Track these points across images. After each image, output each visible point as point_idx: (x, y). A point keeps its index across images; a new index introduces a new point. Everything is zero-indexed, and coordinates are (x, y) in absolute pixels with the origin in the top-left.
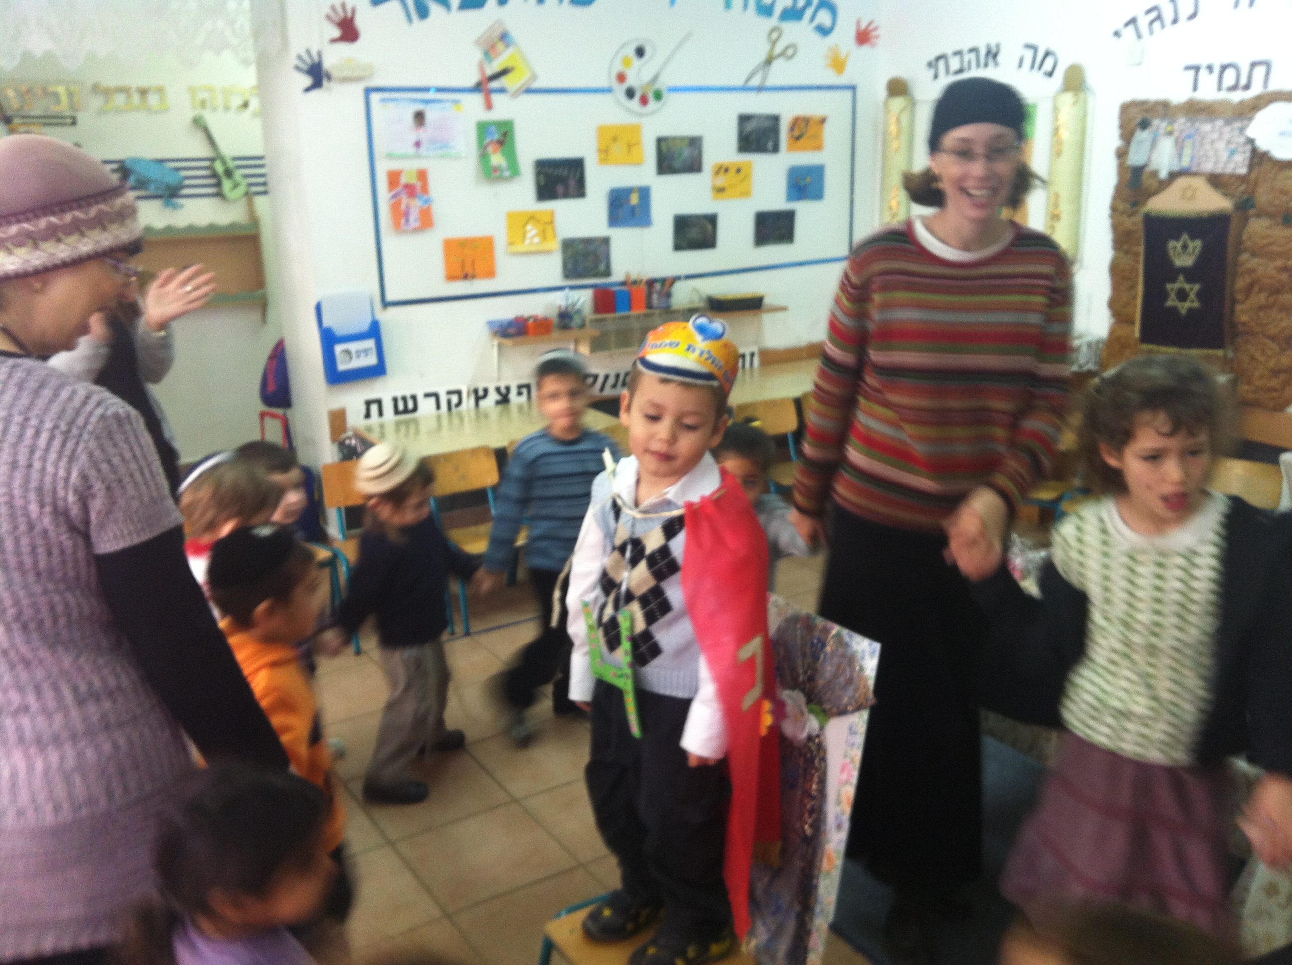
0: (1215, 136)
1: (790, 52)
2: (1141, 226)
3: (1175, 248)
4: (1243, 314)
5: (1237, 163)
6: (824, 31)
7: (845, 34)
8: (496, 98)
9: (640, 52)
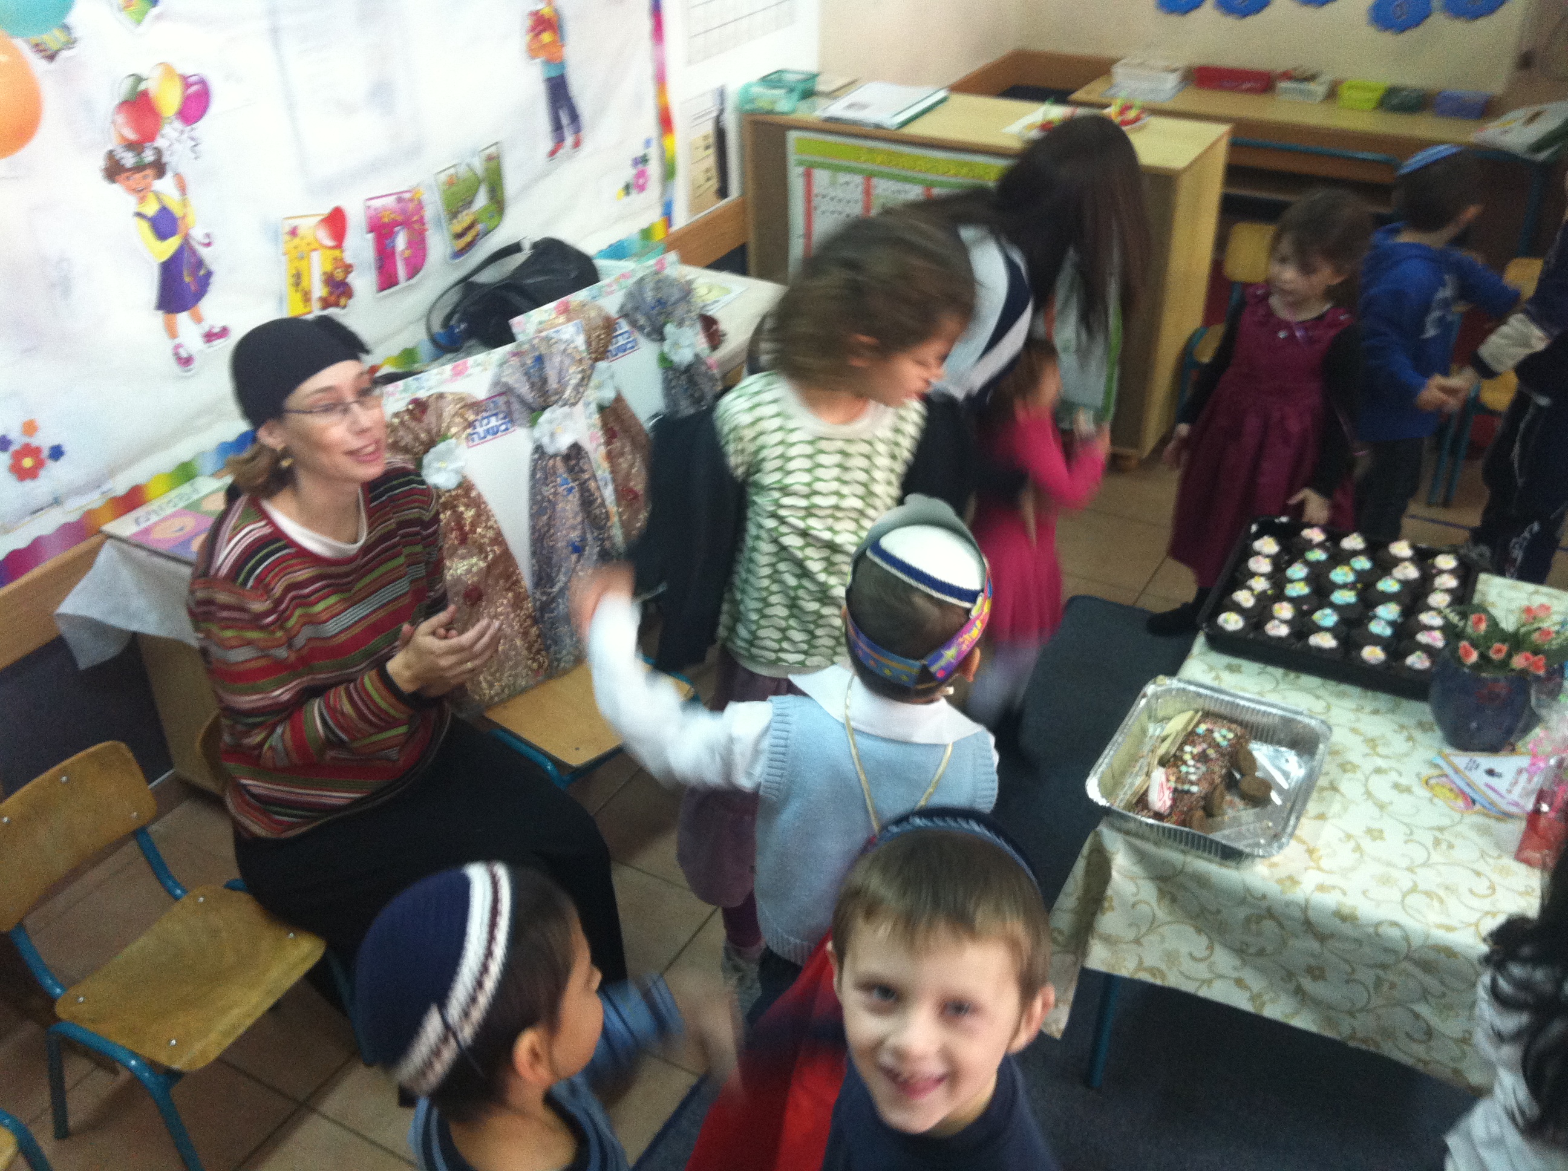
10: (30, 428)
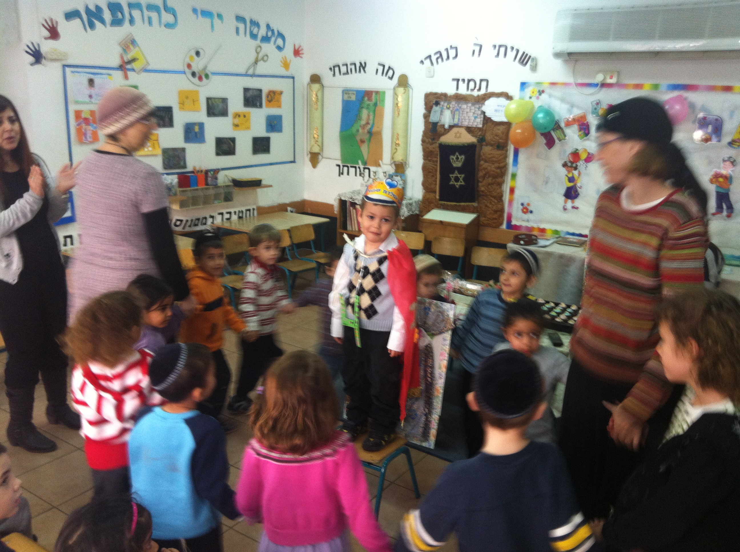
0: (468, 110)
1: (265, 58)
2: (438, 150)
3: (453, 159)
4: (482, 187)
5: (477, 122)
6: (279, 48)
7: (288, 51)
8: (130, 74)
9: (198, 53)
10: (529, 204)
